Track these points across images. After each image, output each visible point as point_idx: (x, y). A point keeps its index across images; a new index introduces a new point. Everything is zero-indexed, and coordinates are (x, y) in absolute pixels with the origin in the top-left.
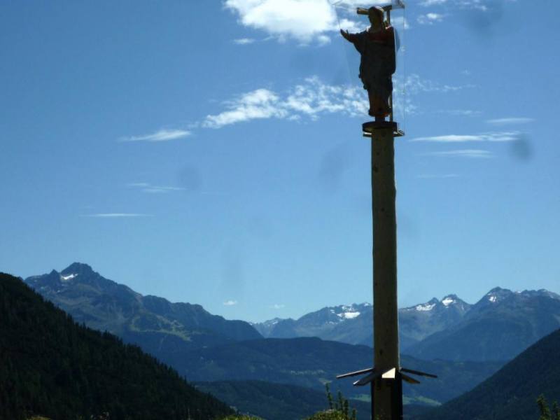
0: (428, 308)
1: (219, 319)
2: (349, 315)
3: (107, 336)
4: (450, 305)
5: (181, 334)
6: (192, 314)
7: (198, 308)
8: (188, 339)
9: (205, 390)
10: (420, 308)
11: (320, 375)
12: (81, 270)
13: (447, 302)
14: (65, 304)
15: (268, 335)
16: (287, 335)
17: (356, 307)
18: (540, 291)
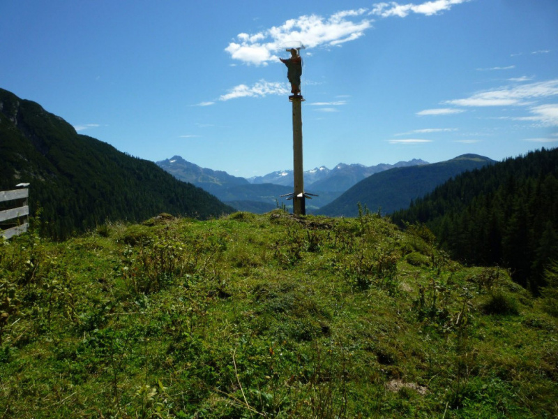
0: (314, 171)
1: (233, 177)
2: (284, 174)
3: (189, 184)
4: (323, 170)
5: (218, 183)
6: (223, 175)
7: (225, 173)
8: (221, 185)
9: (227, 204)
10: (311, 172)
11: (272, 198)
12: (178, 158)
13: (321, 169)
14: (172, 172)
15: (252, 182)
16: (259, 182)
17: (286, 171)
18: (357, 164)
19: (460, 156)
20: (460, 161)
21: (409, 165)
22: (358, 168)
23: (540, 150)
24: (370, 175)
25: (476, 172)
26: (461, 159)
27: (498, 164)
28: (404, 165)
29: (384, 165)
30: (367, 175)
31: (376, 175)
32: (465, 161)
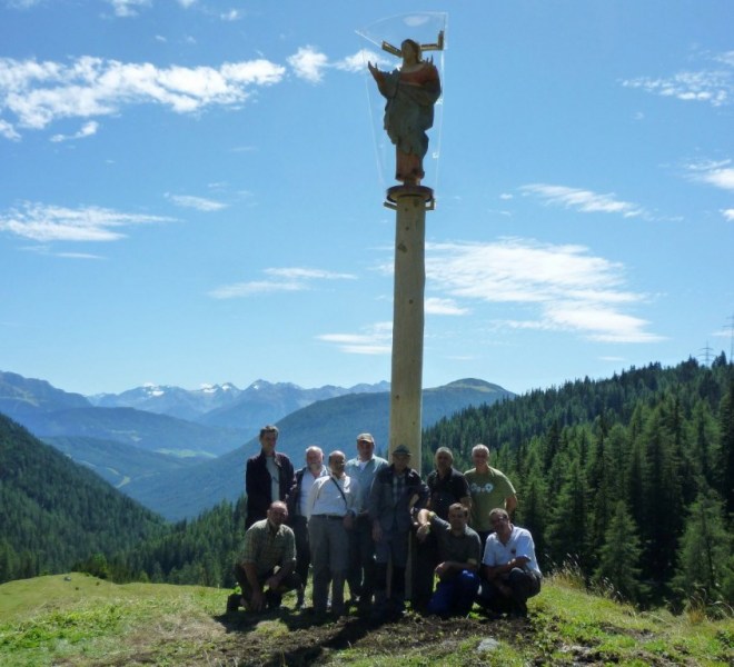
0: (212, 391)
1: (60, 392)
2: (156, 393)
4: (228, 390)
5: (31, 401)
6: (40, 387)
7: (45, 384)
8: (37, 405)
9: (47, 442)
10: (206, 391)
11: (133, 434)
13: (225, 388)
15: (96, 404)
16: (110, 405)
17: (161, 388)
18: (289, 384)
19: (458, 382)
20: (457, 390)
21: (375, 391)
22: (289, 391)
23: (583, 380)
24: (309, 403)
25: (485, 410)
26: (461, 385)
27: (518, 399)
28: (367, 391)
29: (333, 388)
30: (304, 403)
31: (319, 404)
32: (465, 390)
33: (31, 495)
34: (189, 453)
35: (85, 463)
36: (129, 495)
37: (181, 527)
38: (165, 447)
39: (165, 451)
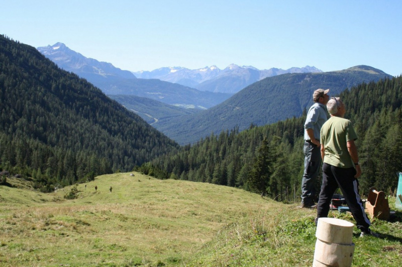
0: (204, 70)
1: (119, 69)
2: (172, 71)
3: (73, 74)
4: (214, 70)
5: (103, 75)
6: (107, 66)
7: (110, 65)
8: (106, 77)
9: (111, 98)
10: (201, 70)
11: (159, 95)
13: (212, 68)
14: (56, 60)
15: (139, 77)
16: (148, 77)
17: (175, 68)
18: (250, 66)
19: (355, 67)
20: (354, 72)
21: (303, 72)
22: (253, 71)
25: (373, 86)
26: (356, 70)
27: (394, 78)
28: (298, 72)
29: (277, 70)
32: (360, 73)
33: (104, 127)
34: (192, 107)
35: (132, 110)
36: (157, 129)
37: (188, 148)
38: (178, 103)
39: (177, 105)
